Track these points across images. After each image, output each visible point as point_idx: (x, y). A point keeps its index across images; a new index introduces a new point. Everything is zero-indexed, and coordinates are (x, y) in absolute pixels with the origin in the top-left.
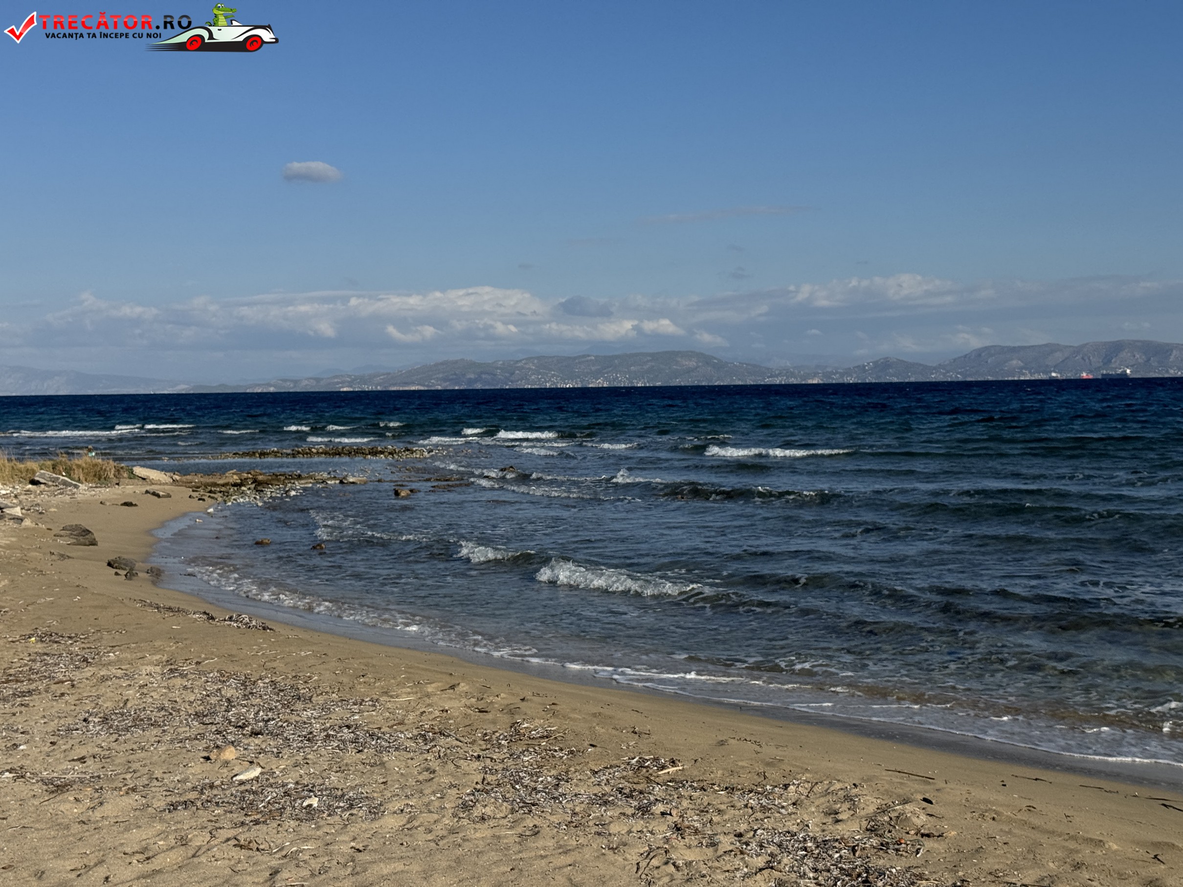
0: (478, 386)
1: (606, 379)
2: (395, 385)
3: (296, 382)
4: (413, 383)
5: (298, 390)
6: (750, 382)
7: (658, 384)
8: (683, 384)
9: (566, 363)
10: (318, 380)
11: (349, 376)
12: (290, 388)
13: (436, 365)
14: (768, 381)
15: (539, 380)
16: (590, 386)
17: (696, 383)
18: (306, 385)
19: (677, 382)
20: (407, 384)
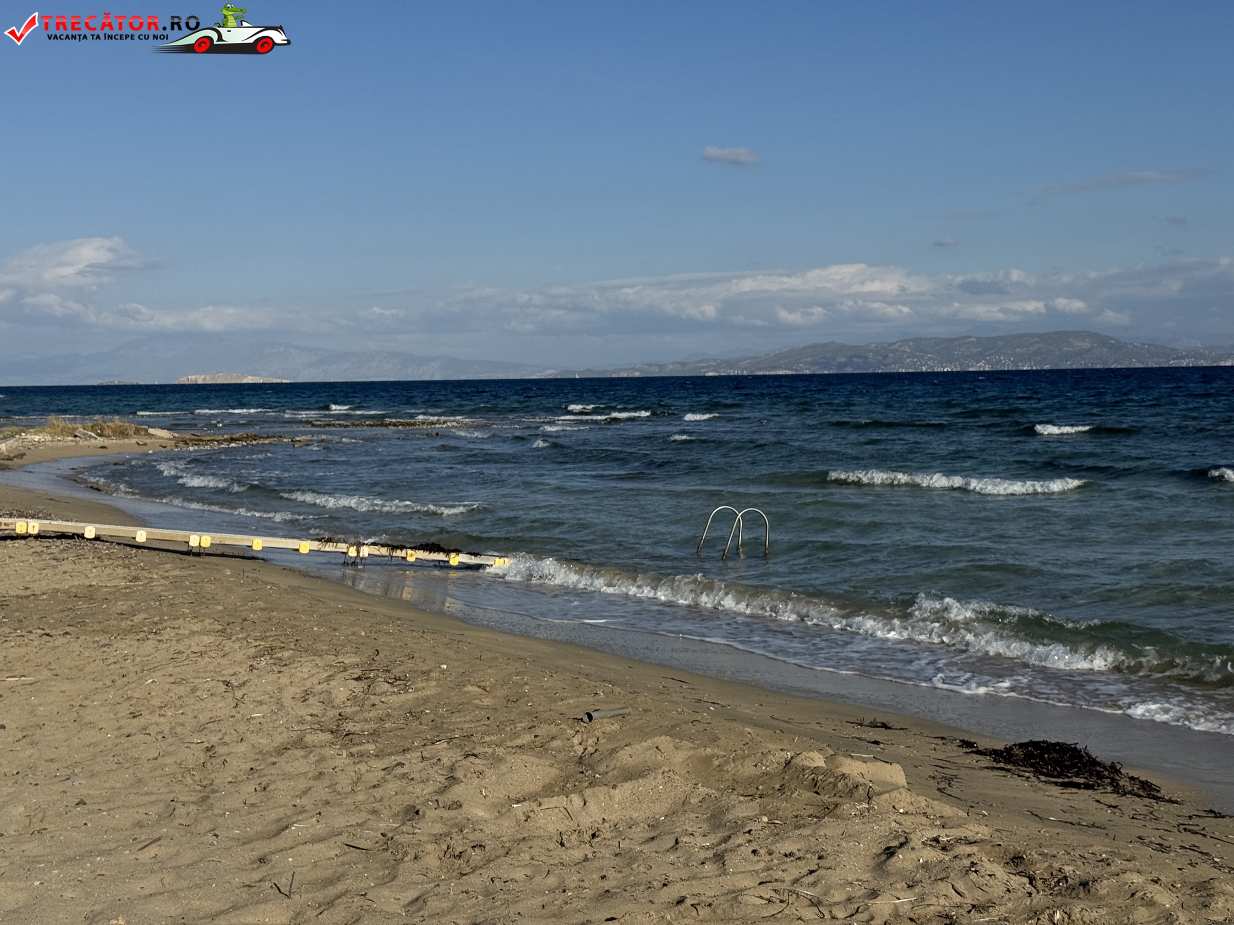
0: (849, 370)
1: (988, 362)
2: (760, 369)
3: (661, 366)
4: (781, 368)
5: (664, 375)
6: (1151, 364)
7: (1047, 367)
8: (1074, 367)
9: (944, 345)
10: (683, 364)
11: (715, 360)
12: (655, 372)
13: (806, 348)
15: (915, 363)
16: (971, 369)
17: (1090, 366)
18: (672, 371)
20: (774, 368)
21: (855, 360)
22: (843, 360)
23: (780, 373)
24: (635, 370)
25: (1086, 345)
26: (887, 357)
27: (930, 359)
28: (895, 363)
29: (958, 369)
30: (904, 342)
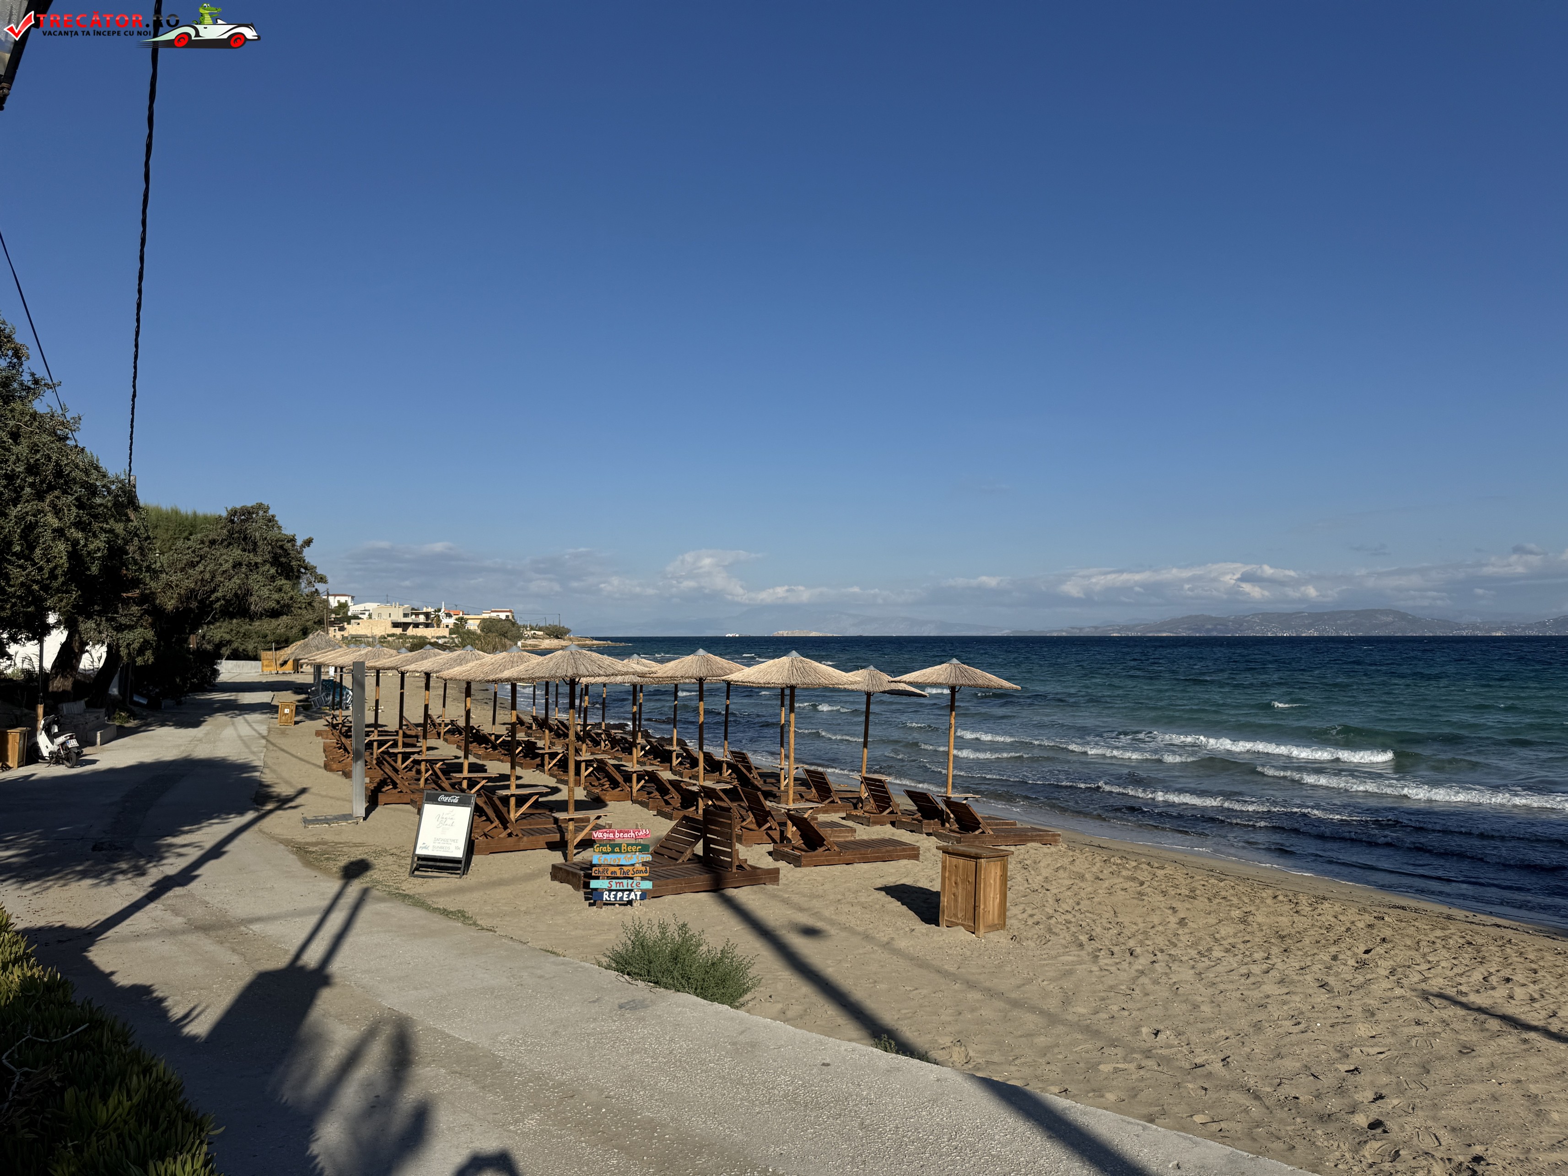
0: (1215, 634)
1: (1316, 630)
2: (1150, 632)
3: (1081, 629)
4: (1165, 631)
5: (1082, 635)
6: (1439, 633)
7: (1360, 634)
8: (1381, 634)
9: (1285, 618)
10: (1096, 628)
11: (1118, 626)
12: (1077, 633)
13: (1183, 618)
14: (1455, 633)
15: (1263, 630)
16: (1304, 635)
17: (1392, 634)
18: (1088, 631)
19: (1375, 633)
20: (1160, 631)
21: (1219, 627)
22: (1210, 627)
23: (1164, 635)
24: (1062, 631)
25: (1390, 619)
26: (1241, 625)
27: (1274, 627)
28: (1248, 629)
29: (1294, 635)
30: (1255, 615)
